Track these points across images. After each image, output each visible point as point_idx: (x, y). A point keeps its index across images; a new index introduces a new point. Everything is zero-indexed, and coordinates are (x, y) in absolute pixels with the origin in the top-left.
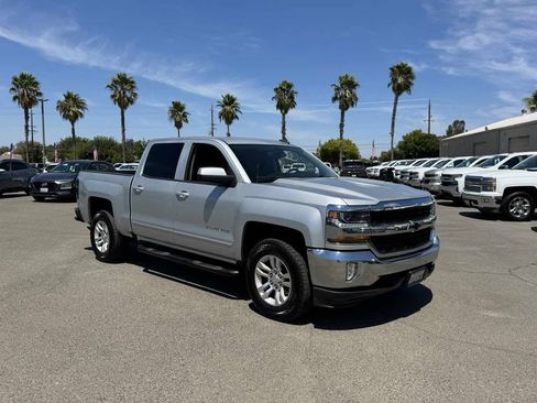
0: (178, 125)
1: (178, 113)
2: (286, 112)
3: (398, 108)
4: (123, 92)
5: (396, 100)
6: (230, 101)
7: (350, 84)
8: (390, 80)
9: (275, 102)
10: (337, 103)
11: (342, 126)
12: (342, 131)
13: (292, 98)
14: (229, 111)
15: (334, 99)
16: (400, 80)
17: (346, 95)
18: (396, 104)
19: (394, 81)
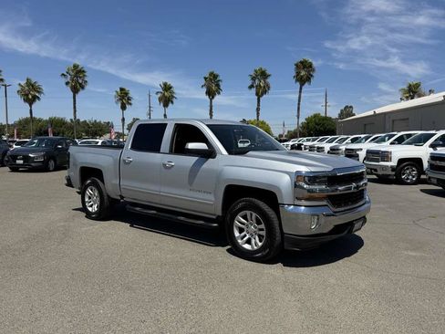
0: (123, 107)
1: (124, 99)
2: (213, 97)
3: (302, 95)
4: (77, 80)
5: (301, 89)
6: (167, 88)
7: (263, 75)
8: (294, 74)
9: (205, 90)
10: (254, 90)
11: (258, 109)
12: (258, 114)
13: (218, 85)
15: (251, 87)
16: (303, 73)
17: (260, 83)
18: (300, 92)
19: (298, 74)
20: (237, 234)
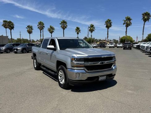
0: (78, 33)
1: (78, 30)
2: (109, 28)
4: (64, 25)
5: (144, 23)
7: (129, 19)
8: (142, 18)
10: (125, 25)
11: (126, 32)
12: (126, 34)
13: (111, 24)
14: (92, 29)
15: (124, 24)
16: (146, 17)
17: (128, 23)
18: (144, 25)
19: (144, 17)
20: (59, 78)
